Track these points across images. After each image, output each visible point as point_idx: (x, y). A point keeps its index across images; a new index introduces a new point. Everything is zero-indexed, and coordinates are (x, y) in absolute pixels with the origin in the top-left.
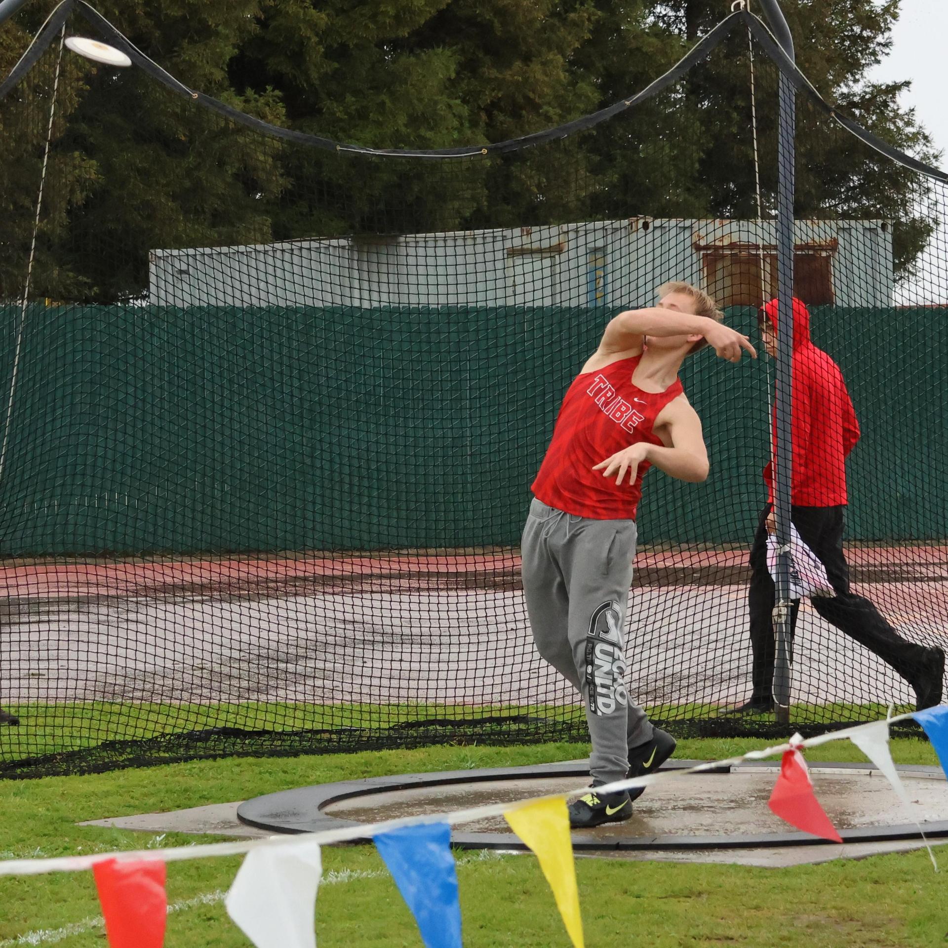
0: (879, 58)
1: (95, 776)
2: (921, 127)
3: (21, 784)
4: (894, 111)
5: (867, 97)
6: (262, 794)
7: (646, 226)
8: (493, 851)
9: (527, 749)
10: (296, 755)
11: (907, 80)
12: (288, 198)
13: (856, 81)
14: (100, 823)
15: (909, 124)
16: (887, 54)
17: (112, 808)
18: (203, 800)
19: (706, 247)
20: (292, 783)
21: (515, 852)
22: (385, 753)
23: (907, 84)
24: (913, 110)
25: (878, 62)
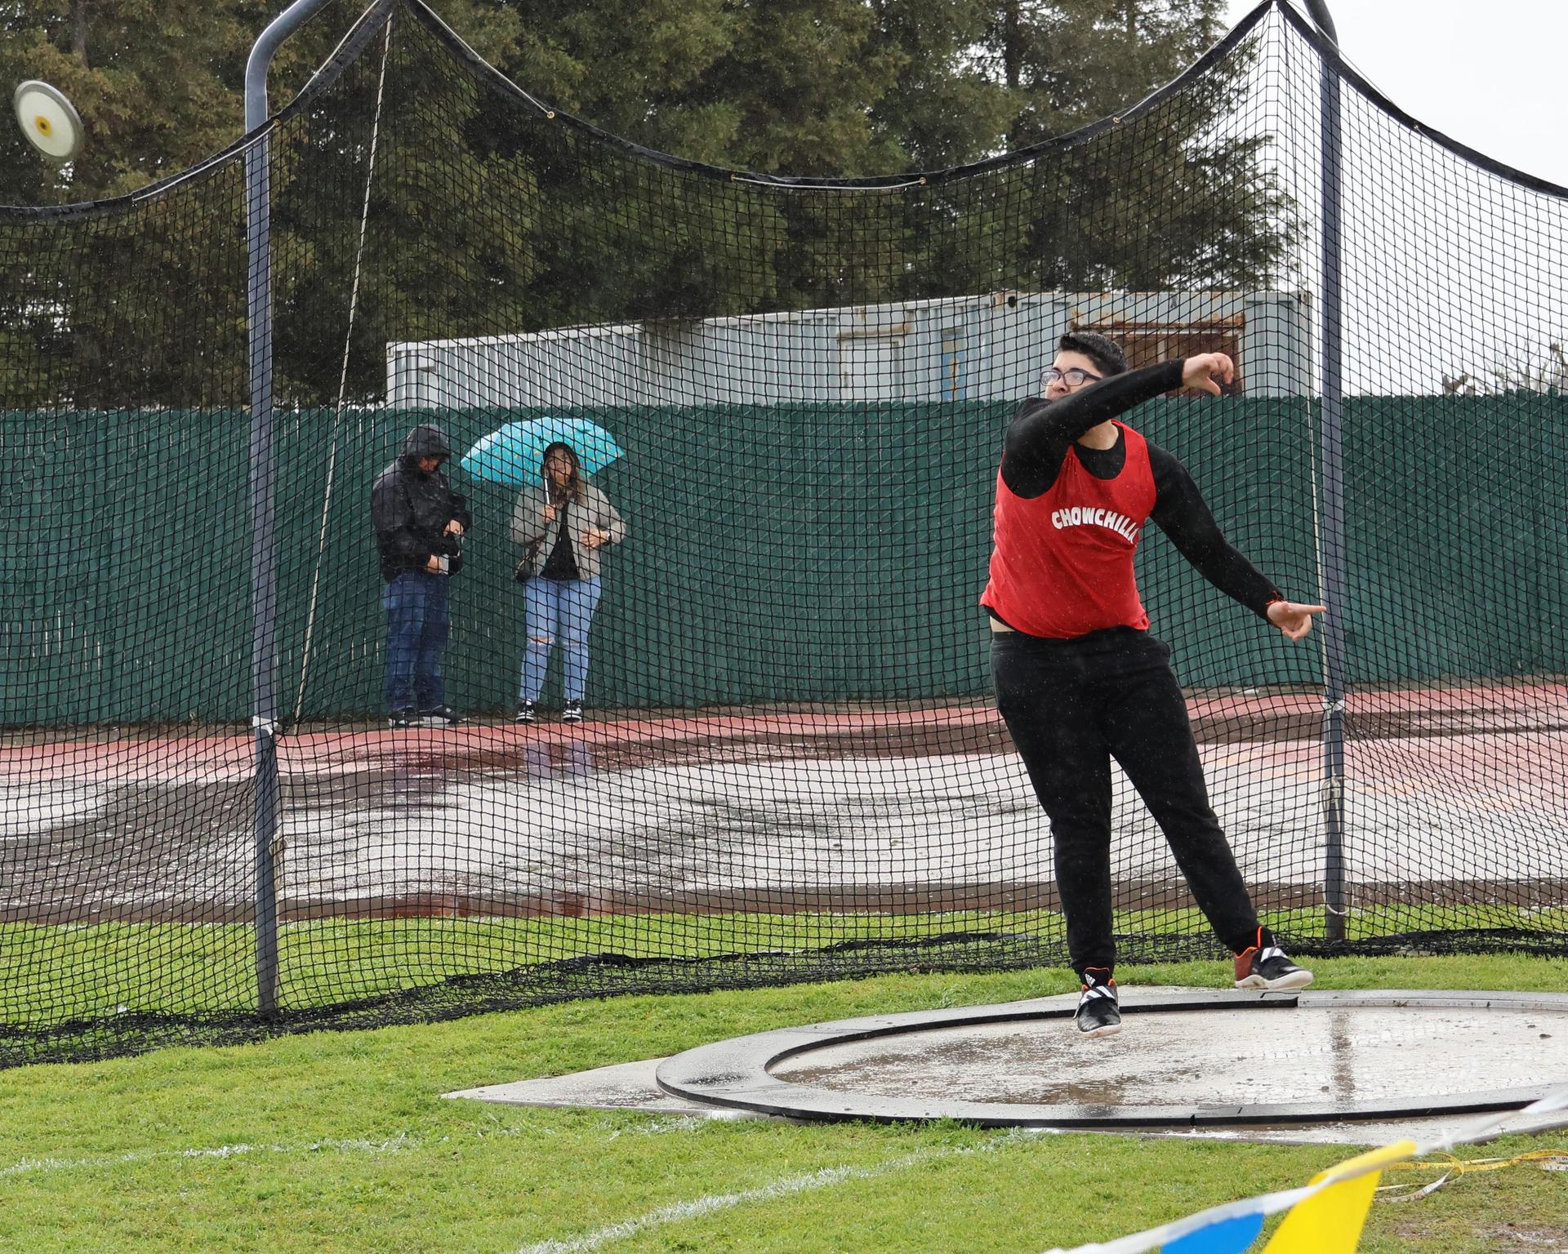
0: (1233, 106)
1: (446, 1024)
2: (1286, 190)
3: (353, 1038)
4: (1252, 169)
5: (1221, 152)
6: (682, 1049)
7: (1012, 302)
8: (1026, 1130)
9: (1014, 977)
10: (708, 990)
12: (542, 283)
13: (1206, 133)
14: (467, 1094)
16: (1244, 102)
17: (484, 1071)
18: (602, 1060)
20: (715, 1031)
21: (1056, 1131)
22: (826, 986)
24: (1275, 170)
25: (1233, 111)
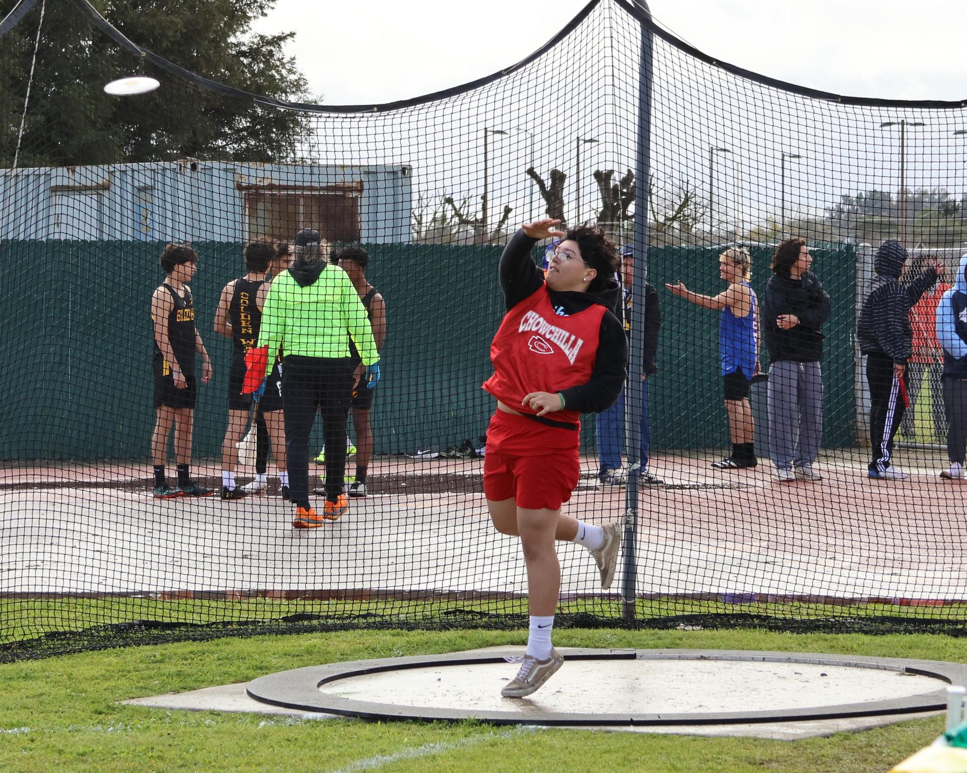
0: (265, 11)
2: (301, 74)
4: (279, 60)
5: (254, 47)
7: (194, 167)
8: (525, 726)
11: (293, 31)
13: (244, 32)
15: (290, 71)
16: (273, 8)
19: (249, 187)
23: (292, 35)
24: (294, 59)
25: (266, 15)
